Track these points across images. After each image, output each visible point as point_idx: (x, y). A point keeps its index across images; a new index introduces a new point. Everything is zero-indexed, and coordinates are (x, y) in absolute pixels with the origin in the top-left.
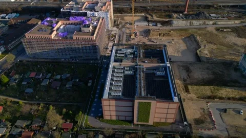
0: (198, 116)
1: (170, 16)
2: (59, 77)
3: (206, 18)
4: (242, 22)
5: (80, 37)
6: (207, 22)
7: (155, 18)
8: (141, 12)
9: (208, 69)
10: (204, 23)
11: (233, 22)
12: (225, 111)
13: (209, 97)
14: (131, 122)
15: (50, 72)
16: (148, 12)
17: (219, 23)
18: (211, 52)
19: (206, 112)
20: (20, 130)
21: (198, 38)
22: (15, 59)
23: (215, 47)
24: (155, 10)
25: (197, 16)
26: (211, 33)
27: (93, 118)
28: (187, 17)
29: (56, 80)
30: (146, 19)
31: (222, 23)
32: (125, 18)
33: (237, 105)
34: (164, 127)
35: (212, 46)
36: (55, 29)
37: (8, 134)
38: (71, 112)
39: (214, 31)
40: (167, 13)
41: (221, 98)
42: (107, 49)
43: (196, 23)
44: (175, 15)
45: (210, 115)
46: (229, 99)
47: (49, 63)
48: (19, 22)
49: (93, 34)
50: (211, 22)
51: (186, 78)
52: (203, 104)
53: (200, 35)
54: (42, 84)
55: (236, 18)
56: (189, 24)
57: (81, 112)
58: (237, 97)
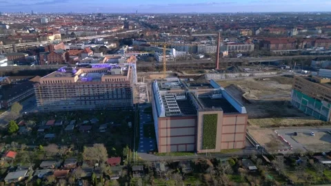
0: (268, 140)
1: (201, 72)
2: (86, 122)
3: (240, 71)
4: (278, 73)
6: (243, 74)
7: (185, 74)
8: (169, 70)
9: (260, 108)
10: (240, 76)
11: (269, 73)
12: (295, 134)
13: (273, 126)
16: (176, 70)
17: (256, 74)
18: (258, 95)
19: (276, 137)
20: (48, 170)
21: (239, 86)
23: (260, 92)
24: (183, 67)
25: (231, 70)
26: (251, 83)
28: (220, 71)
29: (83, 125)
30: (175, 75)
31: (258, 75)
33: (307, 130)
34: (235, 152)
35: (256, 91)
36: (77, 73)
37: (31, 177)
38: (114, 149)
39: (254, 81)
40: (197, 70)
41: (285, 126)
42: (139, 98)
43: (232, 75)
44: (207, 71)
45: (280, 138)
46: (294, 125)
48: (18, 82)
49: (126, 74)
50: (248, 74)
52: (270, 131)
53: (240, 84)
54: (66, 129)
55: (270, 71)
56: (224, 77)
58: (303, 123)
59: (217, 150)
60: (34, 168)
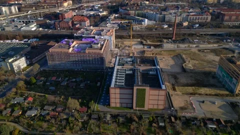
0: (182, 105)
1: (161, 41)
2: (74, 80)
3: (190, 42)
4: (219, 46)
5: (91, 51)
6: (191, 45)
7: (149, 42)
8: (138, 38)
9: (191, 77)
10: (189, 46)
11: (212, 46)
12: (203, 102)
13: (191, 94)
14: (132, 108)
15: (67, 77)
16: (143, 38)
17: (201, 46)
18: (194, 66)
19: (189, 102)
20: (48, 112)
21: (184, 56)
22: (39, 69)
23: (197, 62)
24: (148, 36)
25: (183, 41)
26: (195, 53)
27: (102, 106)
28: (175, 42)
29: (72, 82)
30: (141, 43)
31: (202, 46)
32: (125, 42)
33: (212, 99)
34: (157, 112)
35: (195, 62)
36: (71, 46)
37: (39, 114)
38: (85, 101)
39: (197, 52)
40: (158, 39)
41: (200, 94)
42: (111, 62)
43: (182, 46)
44: (165, 41)
45: (191, 104)
46: (206, 95)
47: (66, 71)
48: (41, 44)
49: (101, 49)
50: (194, 46)
51: (174, 83)
52: (186, 97)
53: (185, 54)
54: (62, 84)
55: (214, 43)
56: (176, 47)
57: (93, 101)
58: (213, 94)
59: (146, 108)
60: (41, 109)
